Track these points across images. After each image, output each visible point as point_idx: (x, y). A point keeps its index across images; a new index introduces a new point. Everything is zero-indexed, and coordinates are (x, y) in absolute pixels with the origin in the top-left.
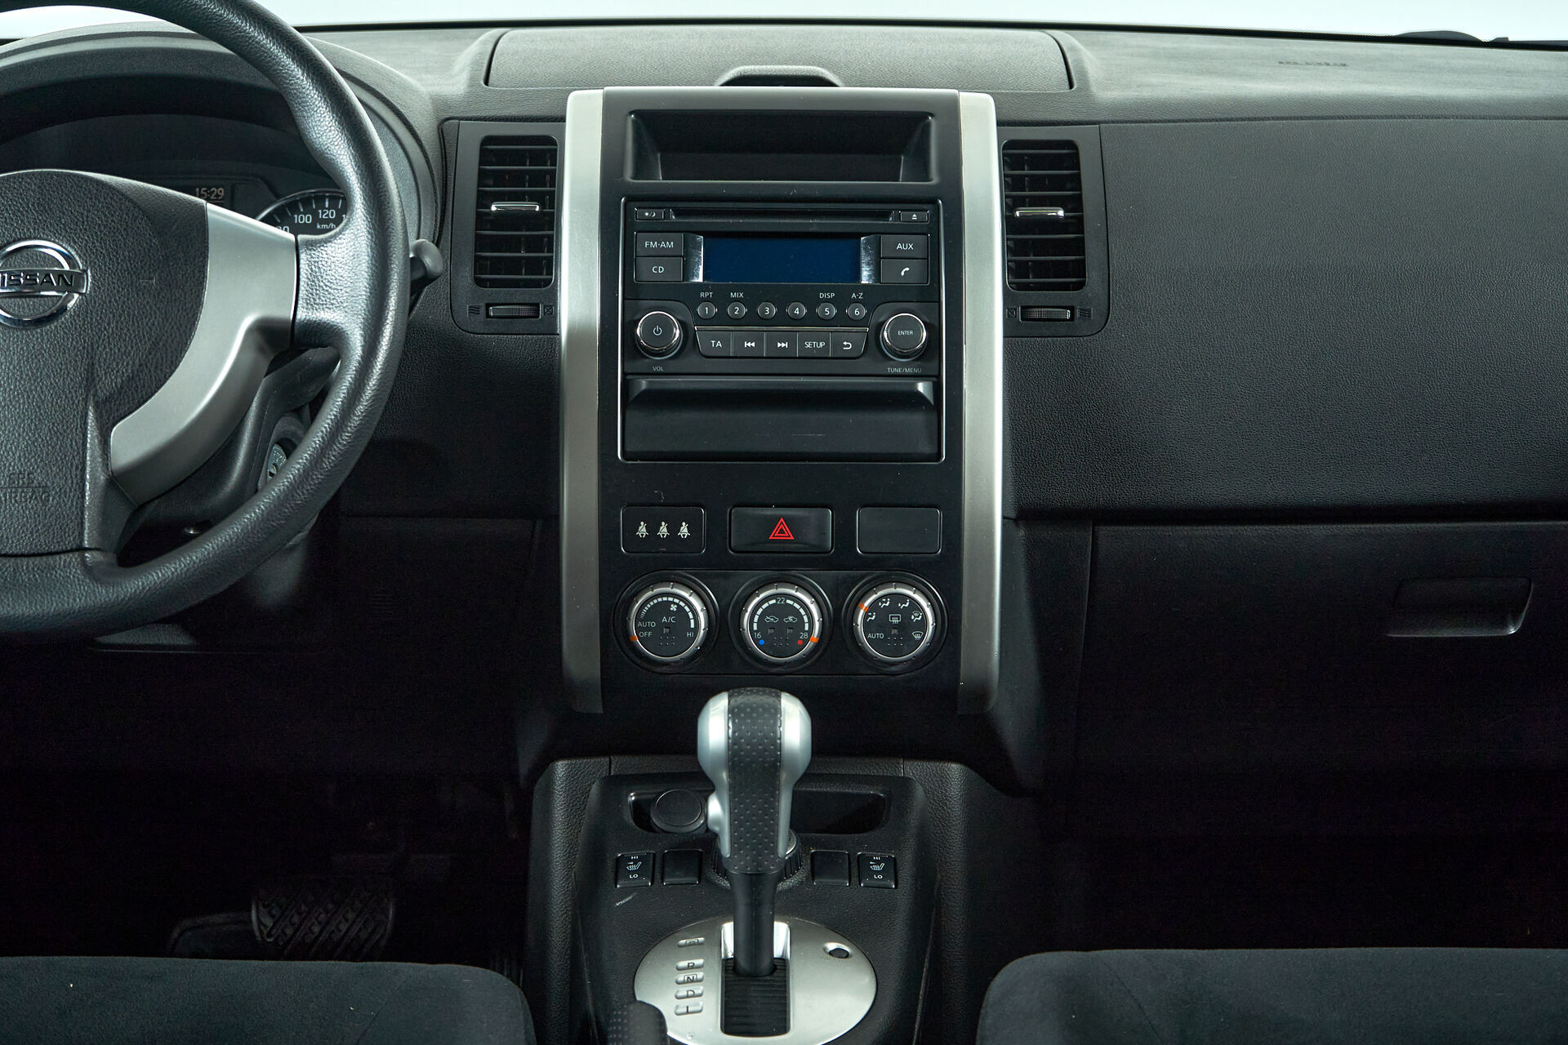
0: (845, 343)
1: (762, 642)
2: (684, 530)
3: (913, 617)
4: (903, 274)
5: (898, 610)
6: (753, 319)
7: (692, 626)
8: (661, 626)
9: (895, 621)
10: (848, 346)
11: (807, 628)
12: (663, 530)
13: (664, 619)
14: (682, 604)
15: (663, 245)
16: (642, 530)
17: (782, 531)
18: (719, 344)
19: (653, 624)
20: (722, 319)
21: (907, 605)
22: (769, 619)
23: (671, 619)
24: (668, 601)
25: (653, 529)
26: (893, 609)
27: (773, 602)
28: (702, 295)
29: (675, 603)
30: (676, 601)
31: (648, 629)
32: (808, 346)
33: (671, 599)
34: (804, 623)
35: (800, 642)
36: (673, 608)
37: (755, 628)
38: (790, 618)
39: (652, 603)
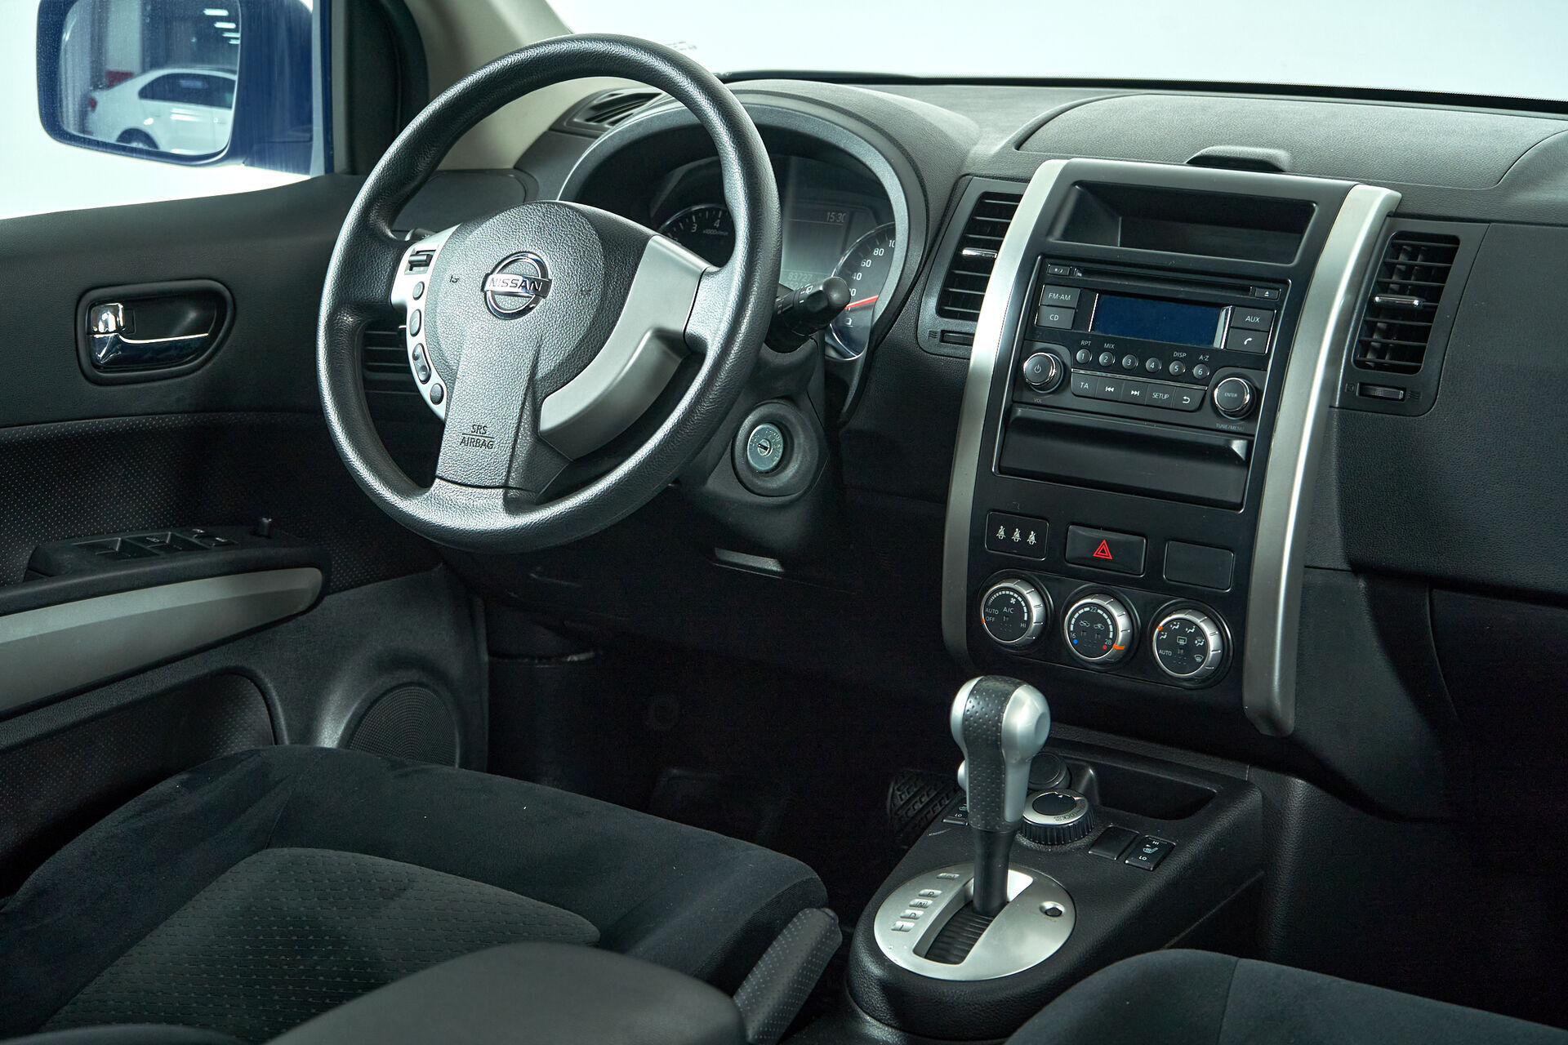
0: (1185, 398)
1: (1075, 642)
2: (1032, 538)
3: (1196, 642)
4: (1245, 343)
5: (1185, 634)
6: (1117, 368)
7: (1026, 619)
8: (1002, 614)
9: (1182, 643)
10: (1187, 400)
11: (1111, 636)
12: (1017, 536)
13: (1005, 609)
14: (1020, 599)
15: (1062, 297)
16: (1001, 533)
17: (1103, 551)
18: (1086, 386)
19: (996, 612)
20: (1092, 365)
21: (1193, 631)
22: (1083, 623)
23: (1010, 610)
24: (1009, 595)
25: (1009, 533)
26: (1181, 632)
27: (1087, 609)
28: (1083, 342)
29: (1014, 598)
30: (1016, 595)
31: (993, 615)
32: (1155, 396)
33: (1012, 593)
34: (1109, 632)
35: (1105, 647)
36: (1013, 601)
37: (1072, 629)
38: (1099, 625)
39: (1000, 593)
